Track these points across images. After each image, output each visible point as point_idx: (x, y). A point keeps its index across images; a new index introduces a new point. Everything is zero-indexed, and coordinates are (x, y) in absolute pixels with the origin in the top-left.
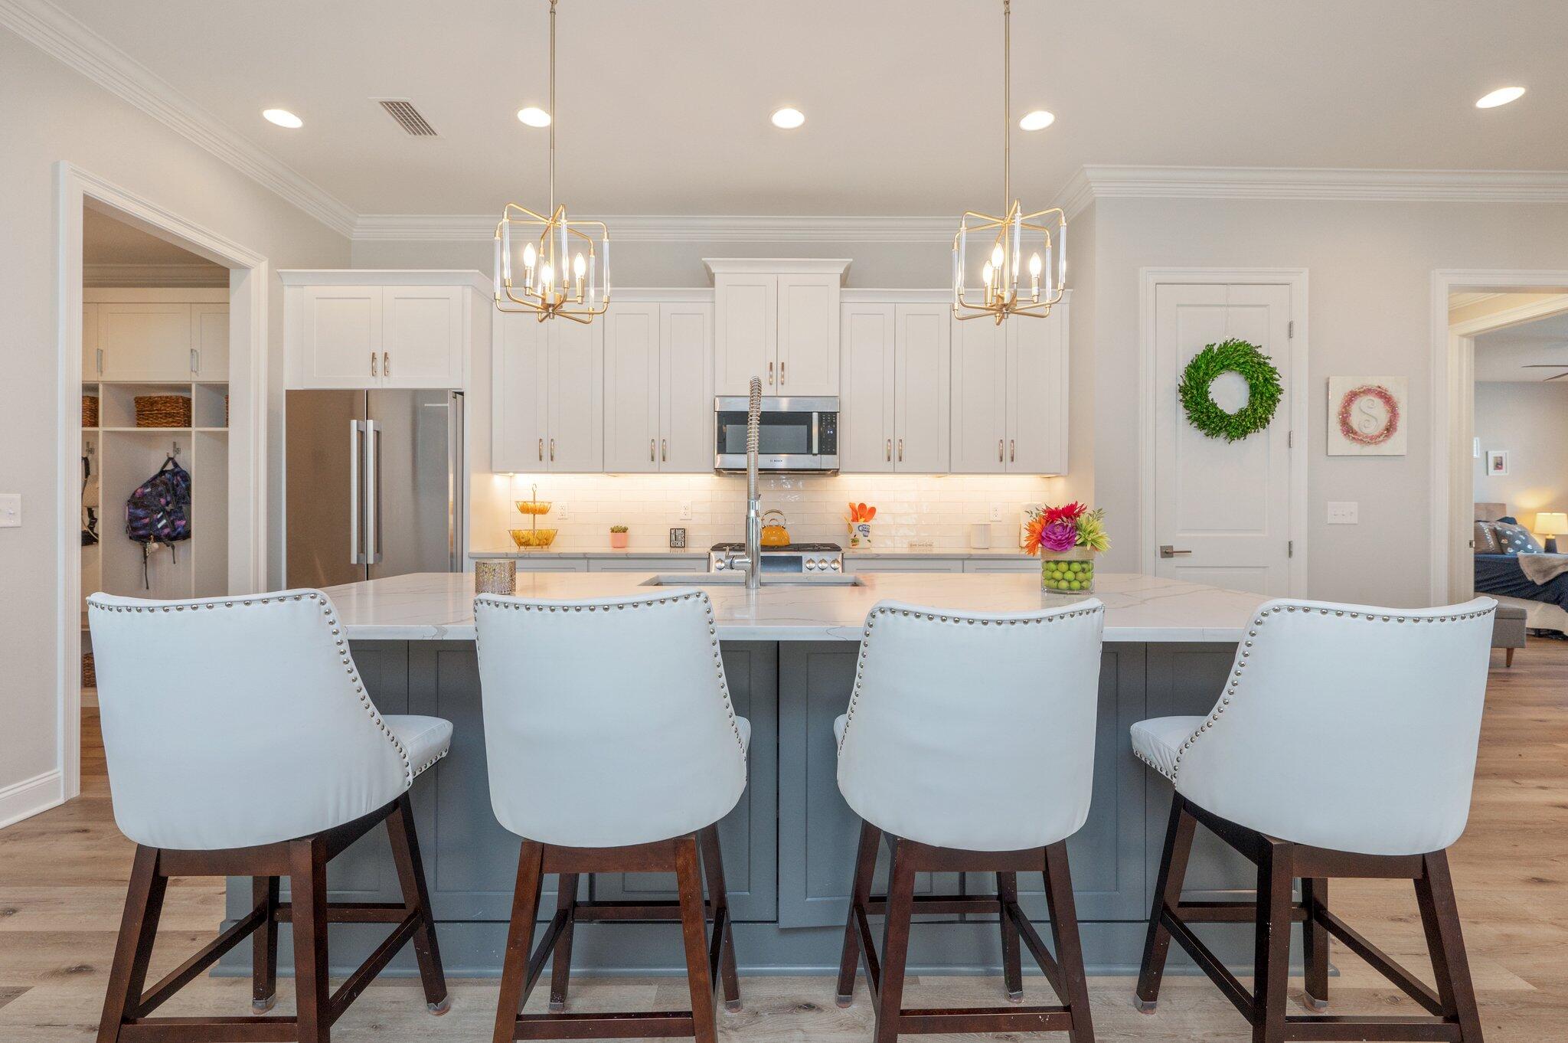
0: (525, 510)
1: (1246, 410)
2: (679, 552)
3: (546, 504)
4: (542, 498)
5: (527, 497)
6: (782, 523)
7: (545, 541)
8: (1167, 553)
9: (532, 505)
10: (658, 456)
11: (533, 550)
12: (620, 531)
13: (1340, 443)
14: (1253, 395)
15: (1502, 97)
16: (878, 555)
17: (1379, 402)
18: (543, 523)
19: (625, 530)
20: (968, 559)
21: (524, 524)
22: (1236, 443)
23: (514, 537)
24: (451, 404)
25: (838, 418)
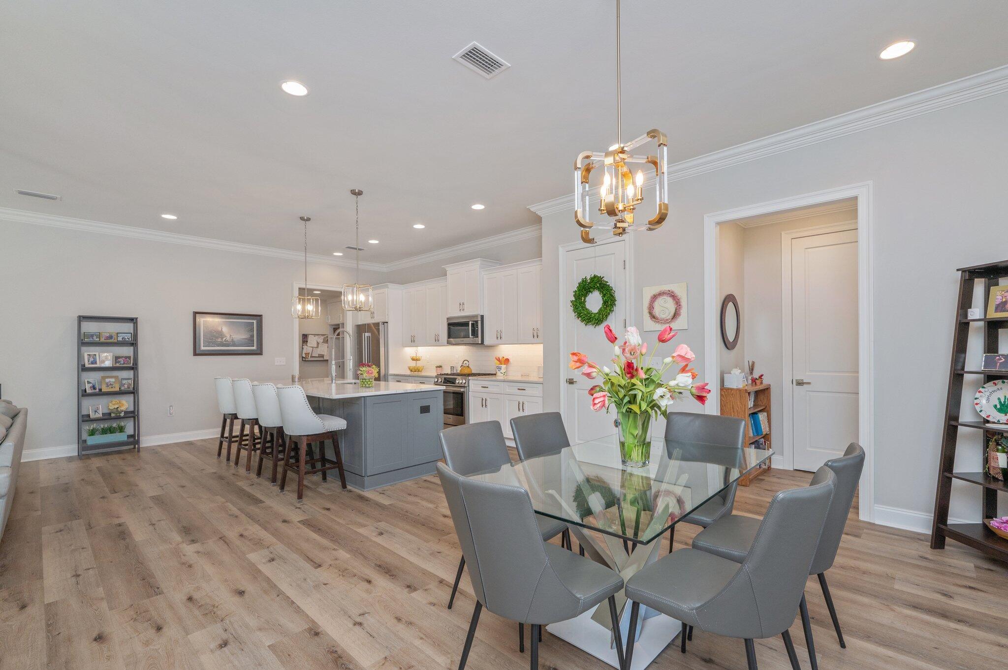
0: (413, 359)
3: (420, 357)
5: (413, 355)
6: (468, 365)
7: (418, 370)
8: (571, 382)
9: (415, 357)
10: (437, 340)
11: (415, 374)
14: (604, 302)
18: (419, 364)
19: (440, 367)
21: (413, 364)
22: (598, 327)
23: (409, 369)
24: (381, 327)
25: (479, 323)
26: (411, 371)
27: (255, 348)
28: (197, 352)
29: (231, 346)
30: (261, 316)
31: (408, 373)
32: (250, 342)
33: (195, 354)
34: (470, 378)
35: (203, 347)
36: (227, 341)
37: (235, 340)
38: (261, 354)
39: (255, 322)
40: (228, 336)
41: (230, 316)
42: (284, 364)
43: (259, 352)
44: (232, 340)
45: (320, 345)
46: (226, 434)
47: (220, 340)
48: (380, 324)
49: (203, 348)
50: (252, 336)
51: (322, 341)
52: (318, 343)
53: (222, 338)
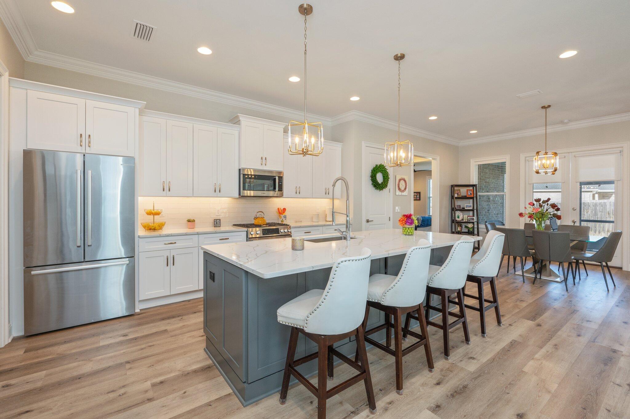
0: (149, 213)
1: (383, 183)
2: (217, 229)
3: (159, 211)
4: (158, 208)
5: (150, 208)
6: (263, 216)
8: (368, 221)
10: (217, 190)
12: (191, 221)
13: (398, 193)
14: (384, 179)
15: (433, 118)
16: (301, 226)
17: (404, 182)
20: (324, 226)
22: (381, 191)
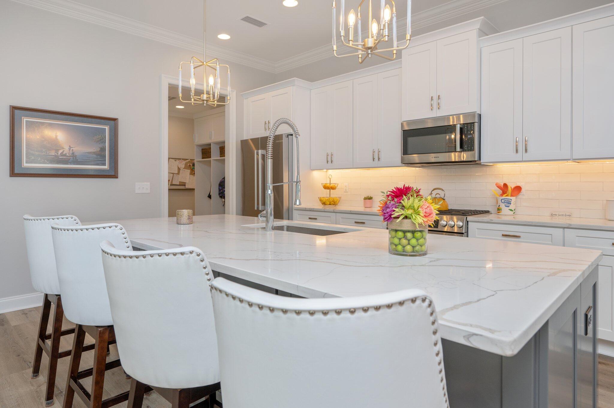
0: (326, 187)
3: (336, 185)
6: (442, 196)
7: (334, 203)
9: (328, 185)
10: (376, 158)
11: (328, 208)
12: (368, 199)
18: (334, 194)
19: (370, 198)
21: (325, 194)
23: (321, 200)
24: (285, 140)
25: (476, 125)
26: (324, 204)
27: (106, 167)
28: (16, 171)
29: (71, 163)
30: (115, 120)
31: (320, 206)
32: (100, 158)
33: (13, 174)
34: (470, 218)
35: (26, 163)
36: (65, 155)
37: (76, 154)
38: (115, 176)
39: (107, 128)
40: (66, 148)
41: (69, 117)
42: (148, 191)
43: (113, 174)
44: (73, 153)
45: (181, 171)
46: (50, 330)
47: (53, 153)
48: (284, 137)
49: (25, 165)
50: (103, 149)
51: (183, 166)
52: (179, 169)
53: (57, 151)
